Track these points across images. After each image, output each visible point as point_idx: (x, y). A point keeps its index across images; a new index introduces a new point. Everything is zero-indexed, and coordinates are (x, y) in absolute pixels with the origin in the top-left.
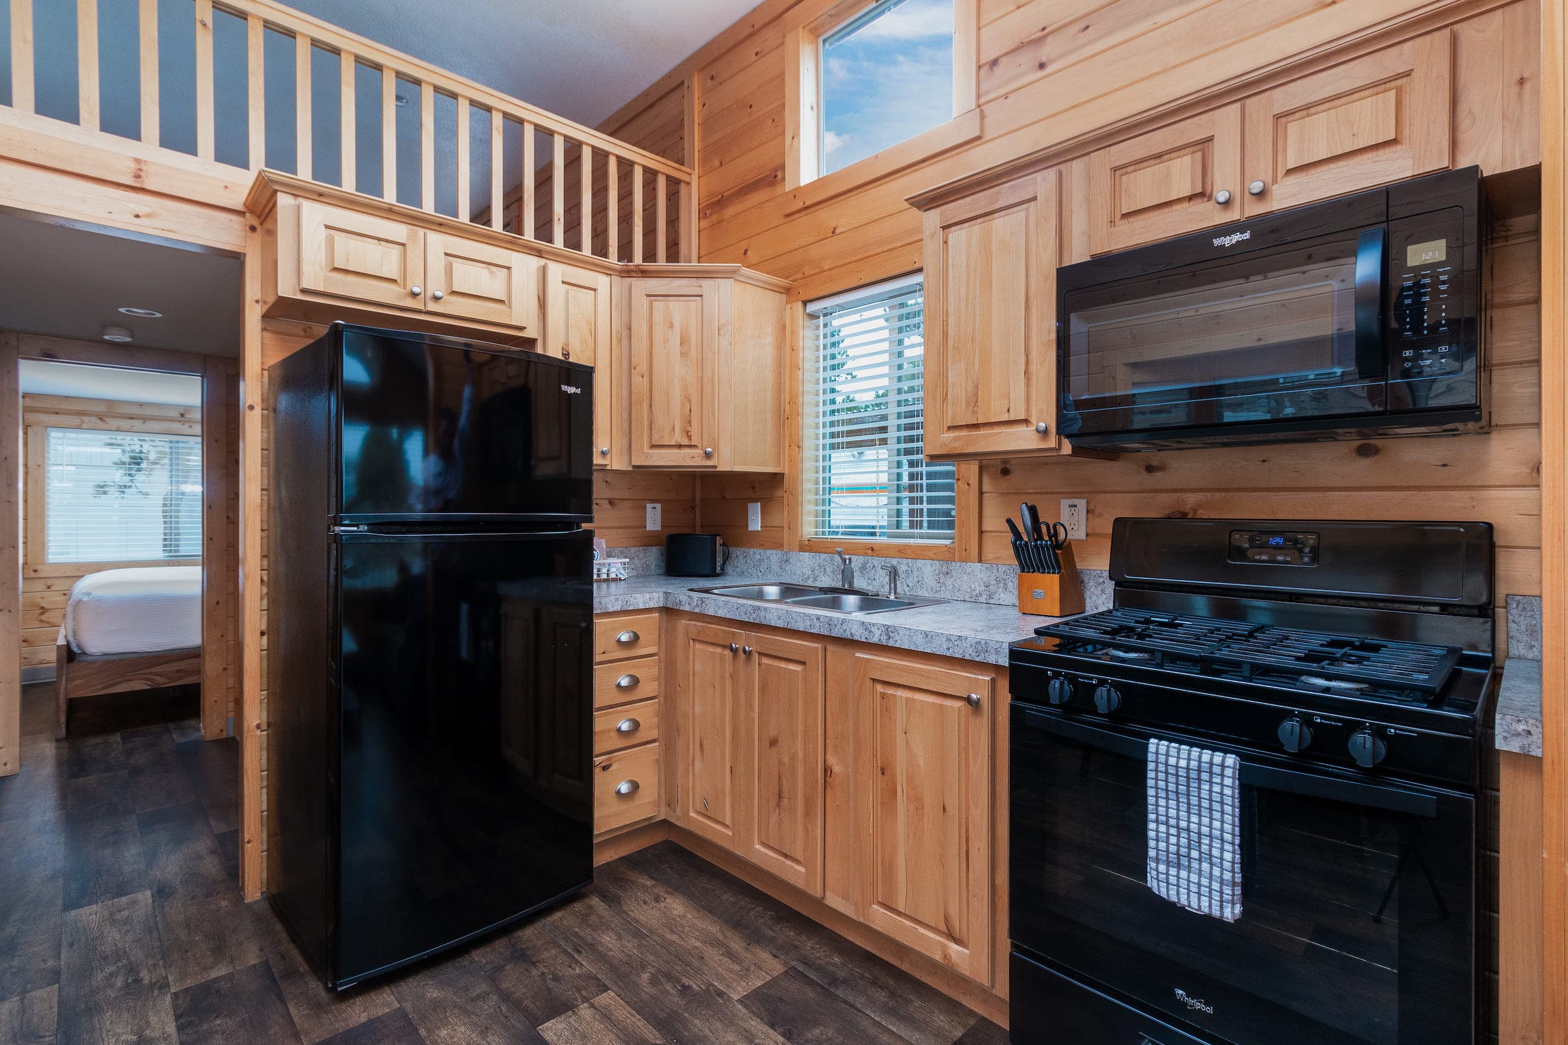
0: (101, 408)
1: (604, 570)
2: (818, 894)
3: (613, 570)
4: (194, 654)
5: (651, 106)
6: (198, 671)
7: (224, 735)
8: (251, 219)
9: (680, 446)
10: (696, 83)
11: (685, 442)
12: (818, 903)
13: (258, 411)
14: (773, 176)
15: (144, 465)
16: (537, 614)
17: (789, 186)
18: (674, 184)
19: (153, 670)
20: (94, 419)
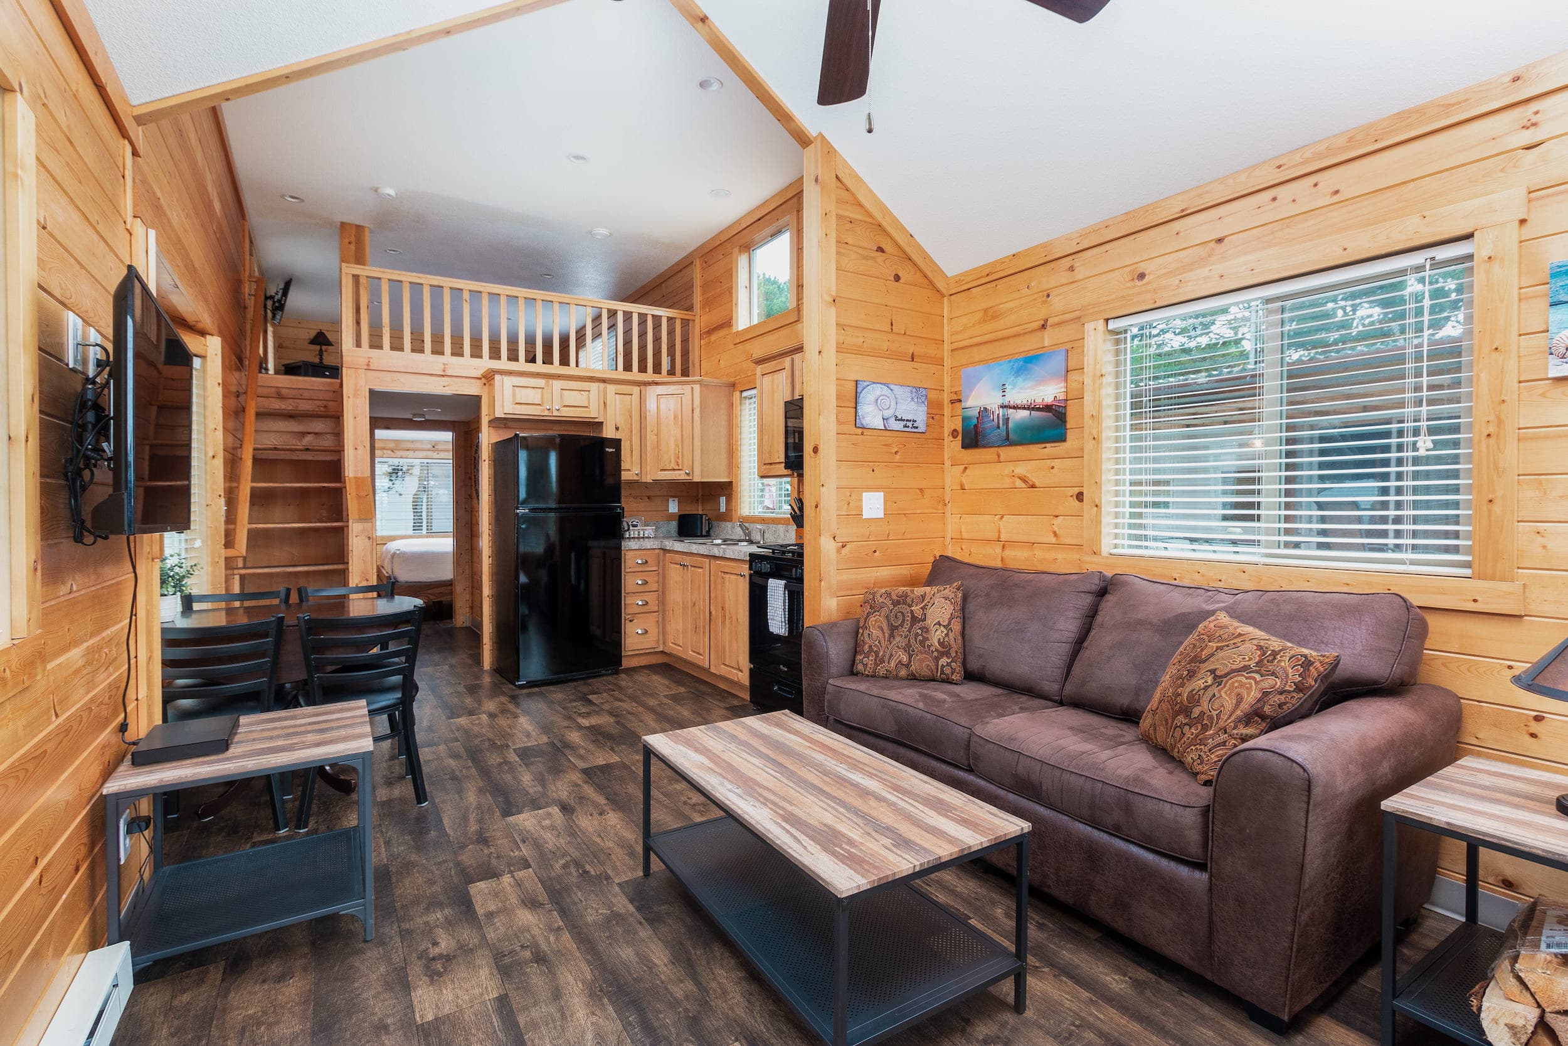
0: (392, 445)
1: (642, 532)
2: (707, 666)
3: (646, 532)
4: (449, 584)
5: (681, 271)
6: (451, 593)
7: (465, 625)
8: (484, 380)
9: (674, 470)
10: (698, 264)
11: (677, 467)
12: (707, 671)
13: (487, 462)
14: (727, 323)
15: (400, 473)
16: (604, 554)
17: (734, 330)
18: (685, 323)
19: (429, 591)
20: (390, 452)
